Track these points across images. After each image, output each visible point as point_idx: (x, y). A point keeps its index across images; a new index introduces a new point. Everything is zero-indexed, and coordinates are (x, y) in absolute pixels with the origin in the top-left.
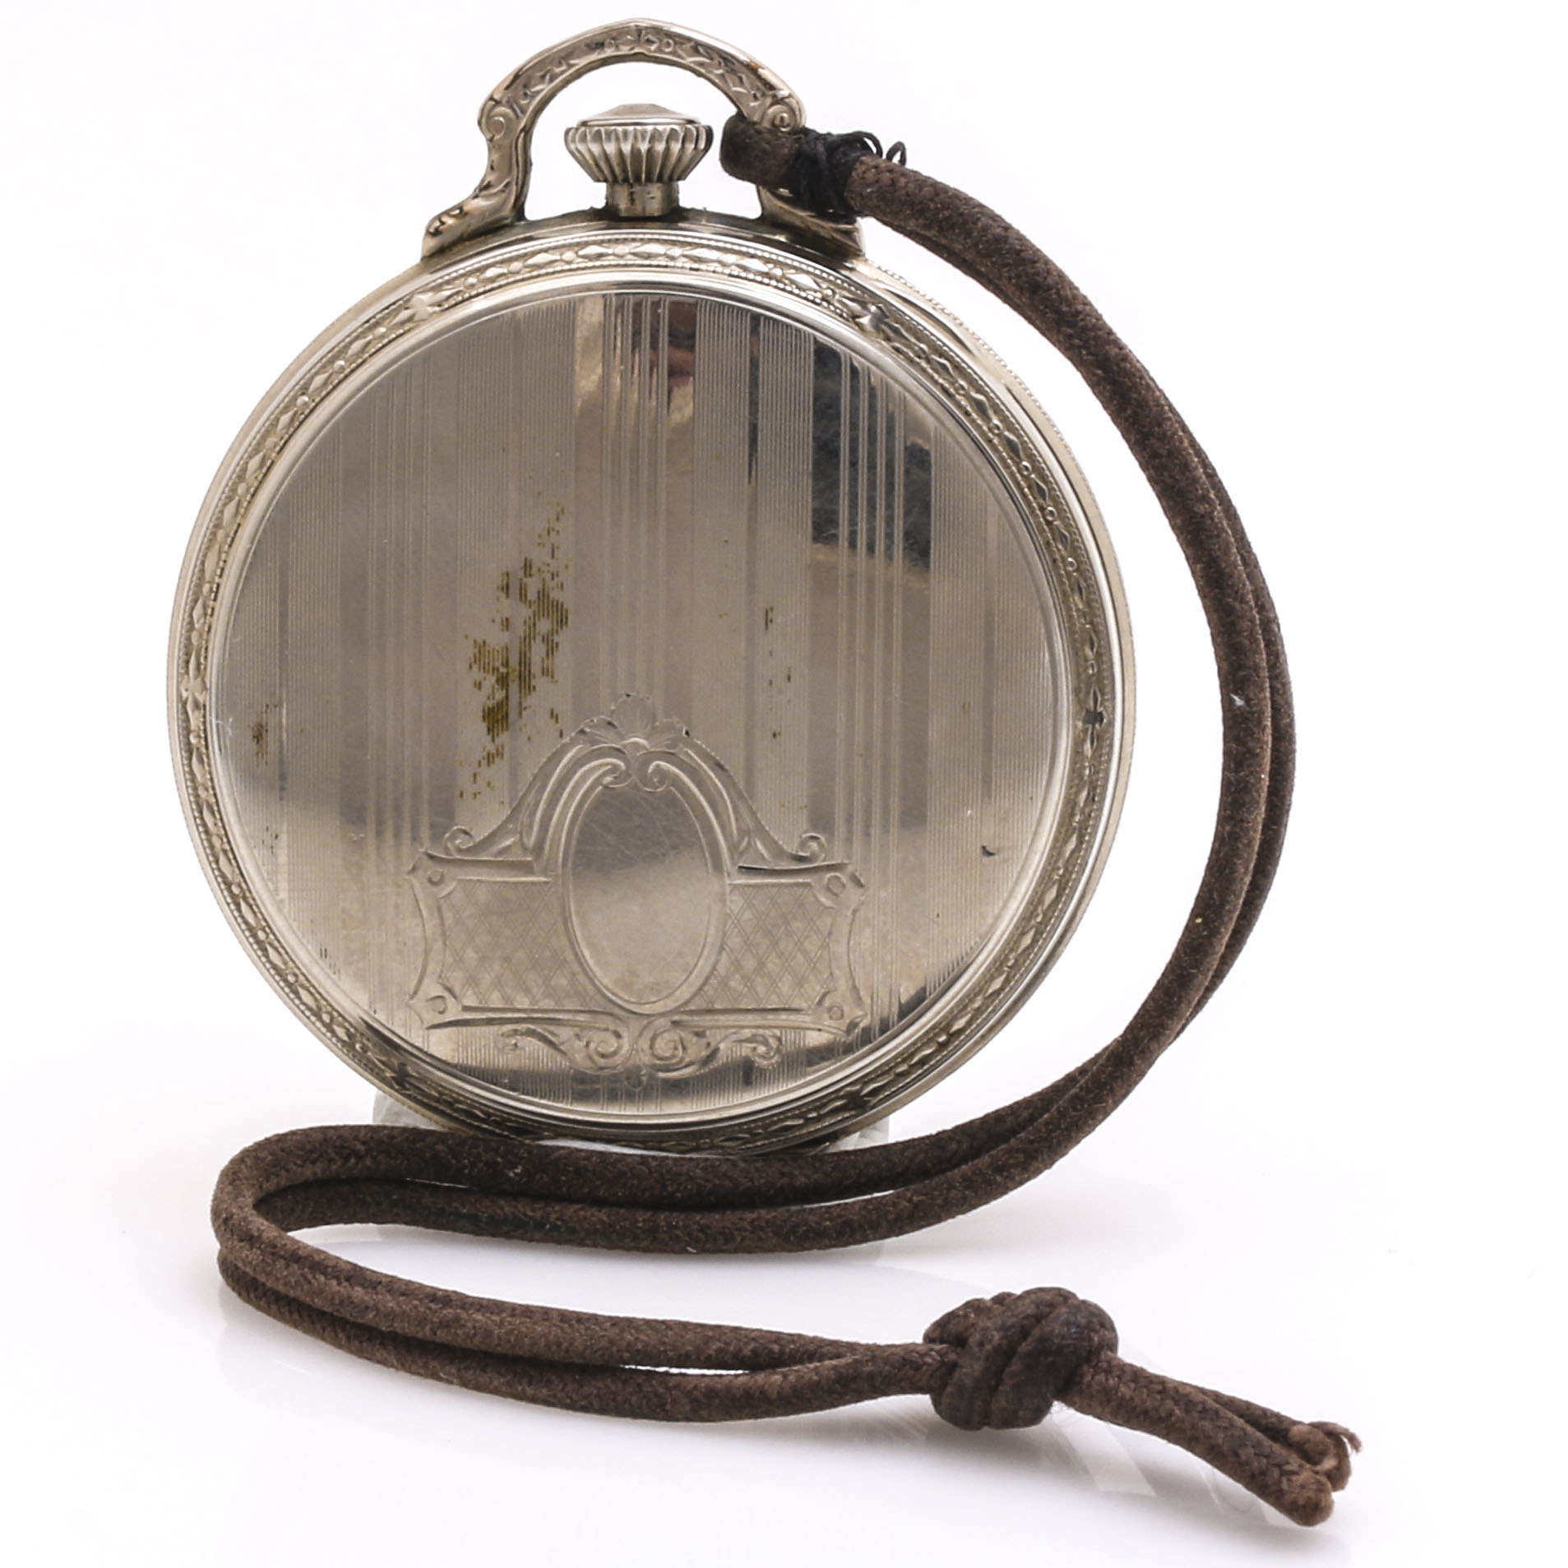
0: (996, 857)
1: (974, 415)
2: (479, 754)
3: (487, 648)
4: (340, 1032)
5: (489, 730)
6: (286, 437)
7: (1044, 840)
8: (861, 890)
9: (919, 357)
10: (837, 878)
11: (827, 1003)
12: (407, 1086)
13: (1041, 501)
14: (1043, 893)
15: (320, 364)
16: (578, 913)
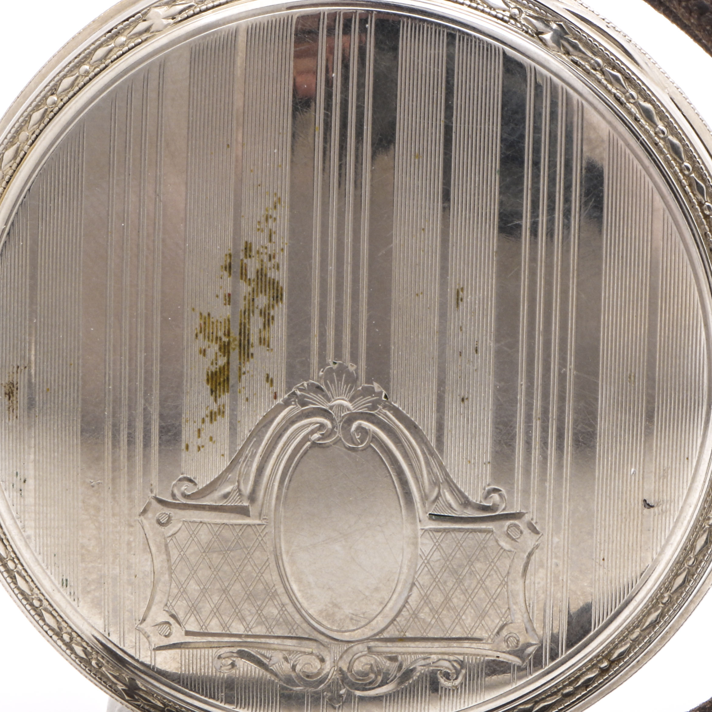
0: (656, 509)
1: (642, 121)
2: (204, 412)
3: (212, 320)
4: (79, 650)
5: (212, 391)
6: (37, 132)
7: (697, 496)
8: (537, 537)
9: (595, 70)
10: (516, 526)
11: (504, 633)
12: (136, 697)
13: (700, 197)
14: (695, 540)
15: (67, 68)
16: (287, 552)
